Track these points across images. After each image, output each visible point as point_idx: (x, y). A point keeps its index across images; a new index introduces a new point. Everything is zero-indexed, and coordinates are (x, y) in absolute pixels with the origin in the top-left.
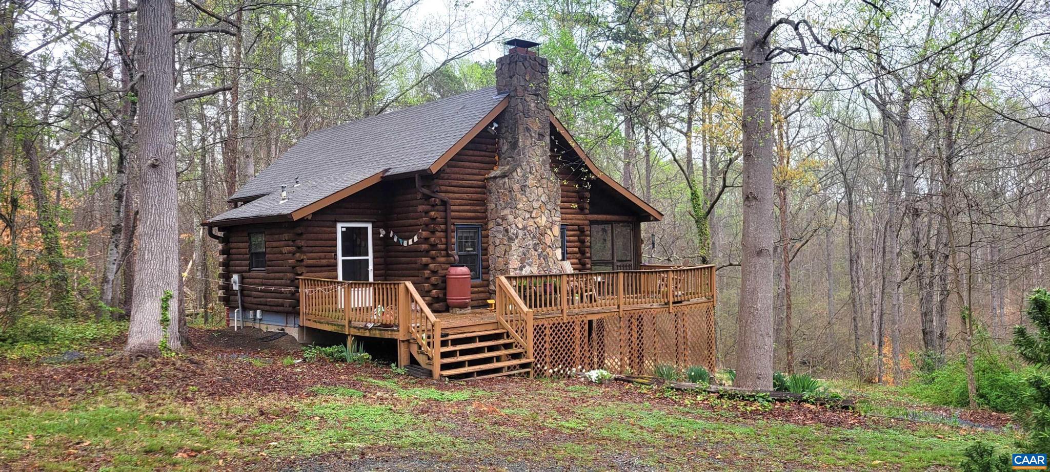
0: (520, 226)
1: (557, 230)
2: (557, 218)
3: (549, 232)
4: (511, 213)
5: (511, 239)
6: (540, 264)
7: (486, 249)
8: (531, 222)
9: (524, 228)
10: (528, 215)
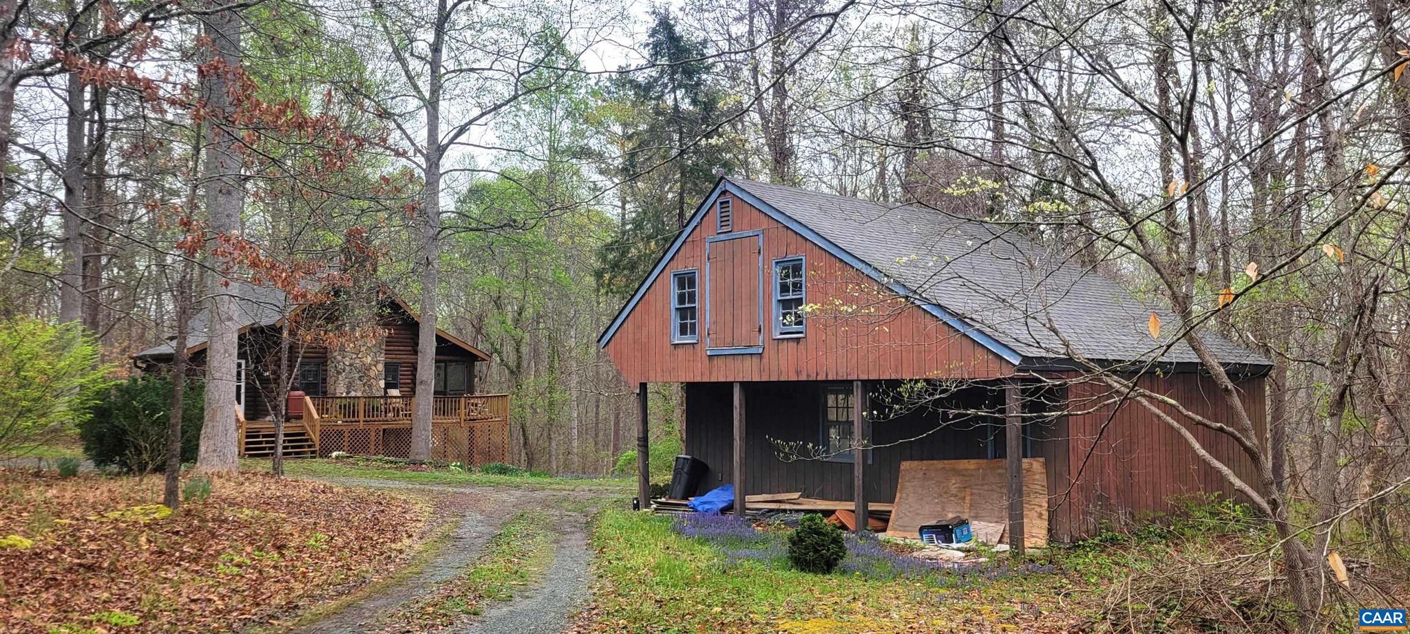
0: (347, 363)
1: (381, 367)
2: (382, 358)
3: (373, 368)
4: (340, 355)
5: (339, 373)
6: (364, 391)
7: (325, 379)
8: (357, 361)
9: (351, 365)
10: (354, 356)
